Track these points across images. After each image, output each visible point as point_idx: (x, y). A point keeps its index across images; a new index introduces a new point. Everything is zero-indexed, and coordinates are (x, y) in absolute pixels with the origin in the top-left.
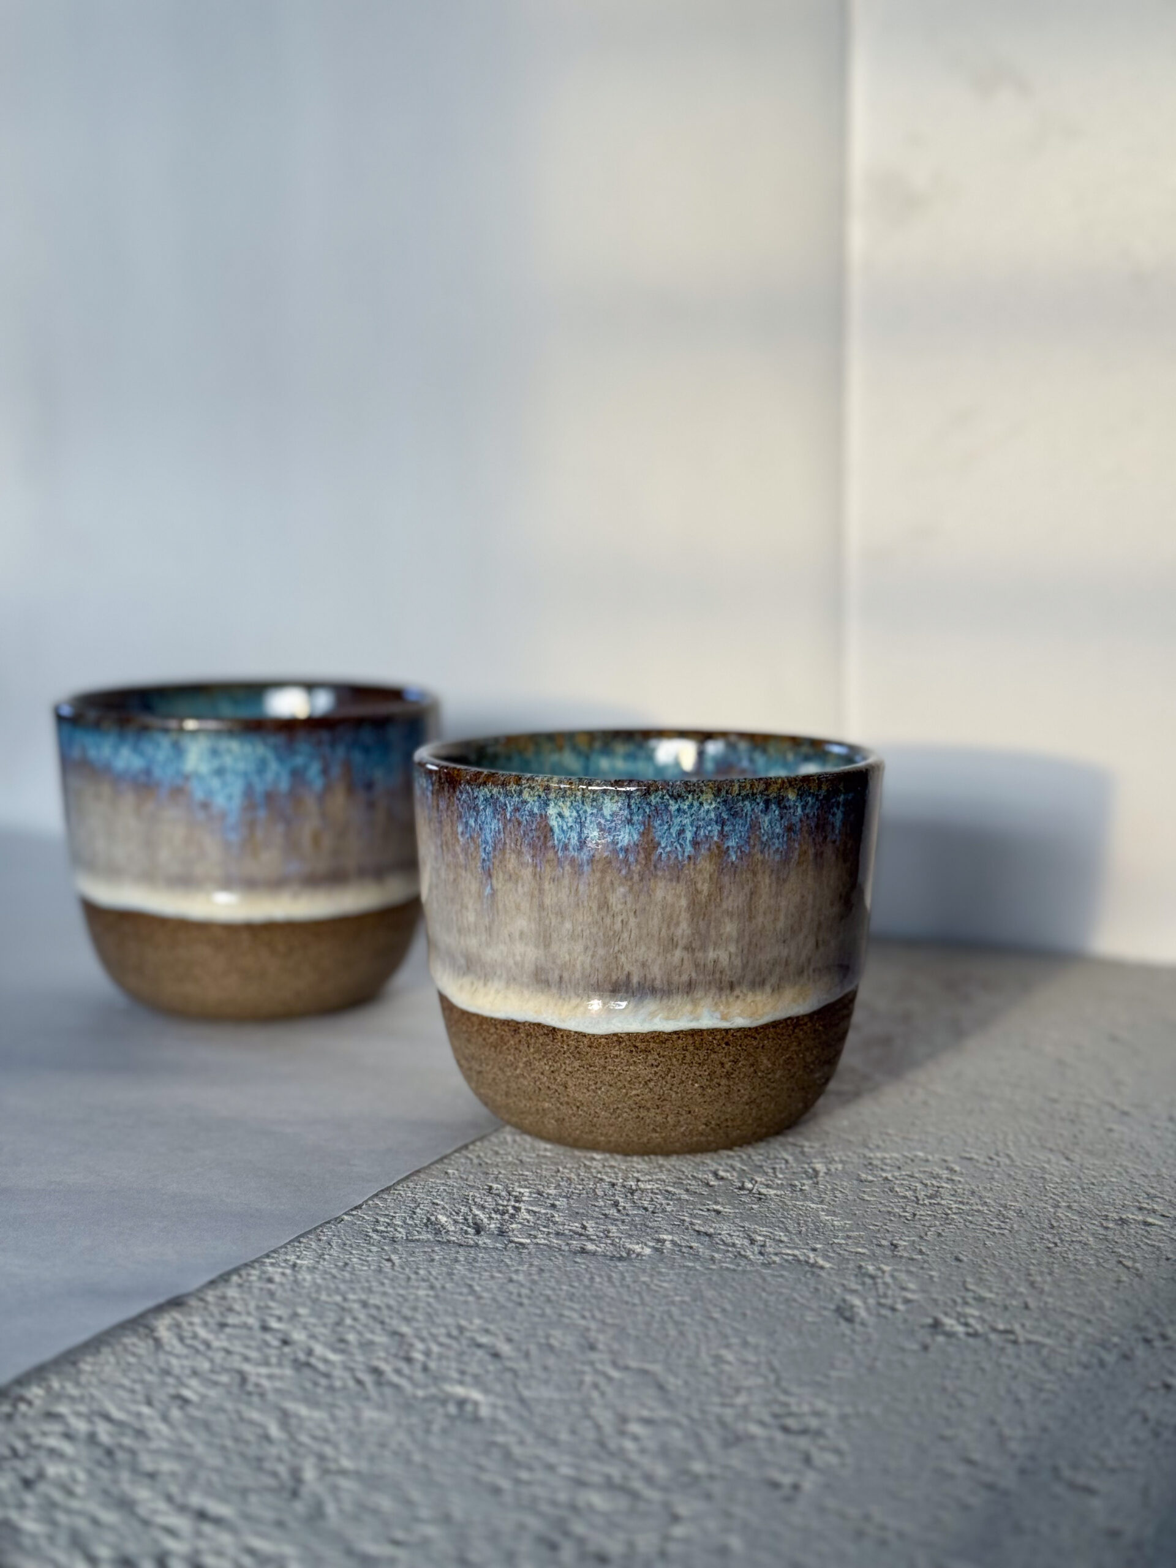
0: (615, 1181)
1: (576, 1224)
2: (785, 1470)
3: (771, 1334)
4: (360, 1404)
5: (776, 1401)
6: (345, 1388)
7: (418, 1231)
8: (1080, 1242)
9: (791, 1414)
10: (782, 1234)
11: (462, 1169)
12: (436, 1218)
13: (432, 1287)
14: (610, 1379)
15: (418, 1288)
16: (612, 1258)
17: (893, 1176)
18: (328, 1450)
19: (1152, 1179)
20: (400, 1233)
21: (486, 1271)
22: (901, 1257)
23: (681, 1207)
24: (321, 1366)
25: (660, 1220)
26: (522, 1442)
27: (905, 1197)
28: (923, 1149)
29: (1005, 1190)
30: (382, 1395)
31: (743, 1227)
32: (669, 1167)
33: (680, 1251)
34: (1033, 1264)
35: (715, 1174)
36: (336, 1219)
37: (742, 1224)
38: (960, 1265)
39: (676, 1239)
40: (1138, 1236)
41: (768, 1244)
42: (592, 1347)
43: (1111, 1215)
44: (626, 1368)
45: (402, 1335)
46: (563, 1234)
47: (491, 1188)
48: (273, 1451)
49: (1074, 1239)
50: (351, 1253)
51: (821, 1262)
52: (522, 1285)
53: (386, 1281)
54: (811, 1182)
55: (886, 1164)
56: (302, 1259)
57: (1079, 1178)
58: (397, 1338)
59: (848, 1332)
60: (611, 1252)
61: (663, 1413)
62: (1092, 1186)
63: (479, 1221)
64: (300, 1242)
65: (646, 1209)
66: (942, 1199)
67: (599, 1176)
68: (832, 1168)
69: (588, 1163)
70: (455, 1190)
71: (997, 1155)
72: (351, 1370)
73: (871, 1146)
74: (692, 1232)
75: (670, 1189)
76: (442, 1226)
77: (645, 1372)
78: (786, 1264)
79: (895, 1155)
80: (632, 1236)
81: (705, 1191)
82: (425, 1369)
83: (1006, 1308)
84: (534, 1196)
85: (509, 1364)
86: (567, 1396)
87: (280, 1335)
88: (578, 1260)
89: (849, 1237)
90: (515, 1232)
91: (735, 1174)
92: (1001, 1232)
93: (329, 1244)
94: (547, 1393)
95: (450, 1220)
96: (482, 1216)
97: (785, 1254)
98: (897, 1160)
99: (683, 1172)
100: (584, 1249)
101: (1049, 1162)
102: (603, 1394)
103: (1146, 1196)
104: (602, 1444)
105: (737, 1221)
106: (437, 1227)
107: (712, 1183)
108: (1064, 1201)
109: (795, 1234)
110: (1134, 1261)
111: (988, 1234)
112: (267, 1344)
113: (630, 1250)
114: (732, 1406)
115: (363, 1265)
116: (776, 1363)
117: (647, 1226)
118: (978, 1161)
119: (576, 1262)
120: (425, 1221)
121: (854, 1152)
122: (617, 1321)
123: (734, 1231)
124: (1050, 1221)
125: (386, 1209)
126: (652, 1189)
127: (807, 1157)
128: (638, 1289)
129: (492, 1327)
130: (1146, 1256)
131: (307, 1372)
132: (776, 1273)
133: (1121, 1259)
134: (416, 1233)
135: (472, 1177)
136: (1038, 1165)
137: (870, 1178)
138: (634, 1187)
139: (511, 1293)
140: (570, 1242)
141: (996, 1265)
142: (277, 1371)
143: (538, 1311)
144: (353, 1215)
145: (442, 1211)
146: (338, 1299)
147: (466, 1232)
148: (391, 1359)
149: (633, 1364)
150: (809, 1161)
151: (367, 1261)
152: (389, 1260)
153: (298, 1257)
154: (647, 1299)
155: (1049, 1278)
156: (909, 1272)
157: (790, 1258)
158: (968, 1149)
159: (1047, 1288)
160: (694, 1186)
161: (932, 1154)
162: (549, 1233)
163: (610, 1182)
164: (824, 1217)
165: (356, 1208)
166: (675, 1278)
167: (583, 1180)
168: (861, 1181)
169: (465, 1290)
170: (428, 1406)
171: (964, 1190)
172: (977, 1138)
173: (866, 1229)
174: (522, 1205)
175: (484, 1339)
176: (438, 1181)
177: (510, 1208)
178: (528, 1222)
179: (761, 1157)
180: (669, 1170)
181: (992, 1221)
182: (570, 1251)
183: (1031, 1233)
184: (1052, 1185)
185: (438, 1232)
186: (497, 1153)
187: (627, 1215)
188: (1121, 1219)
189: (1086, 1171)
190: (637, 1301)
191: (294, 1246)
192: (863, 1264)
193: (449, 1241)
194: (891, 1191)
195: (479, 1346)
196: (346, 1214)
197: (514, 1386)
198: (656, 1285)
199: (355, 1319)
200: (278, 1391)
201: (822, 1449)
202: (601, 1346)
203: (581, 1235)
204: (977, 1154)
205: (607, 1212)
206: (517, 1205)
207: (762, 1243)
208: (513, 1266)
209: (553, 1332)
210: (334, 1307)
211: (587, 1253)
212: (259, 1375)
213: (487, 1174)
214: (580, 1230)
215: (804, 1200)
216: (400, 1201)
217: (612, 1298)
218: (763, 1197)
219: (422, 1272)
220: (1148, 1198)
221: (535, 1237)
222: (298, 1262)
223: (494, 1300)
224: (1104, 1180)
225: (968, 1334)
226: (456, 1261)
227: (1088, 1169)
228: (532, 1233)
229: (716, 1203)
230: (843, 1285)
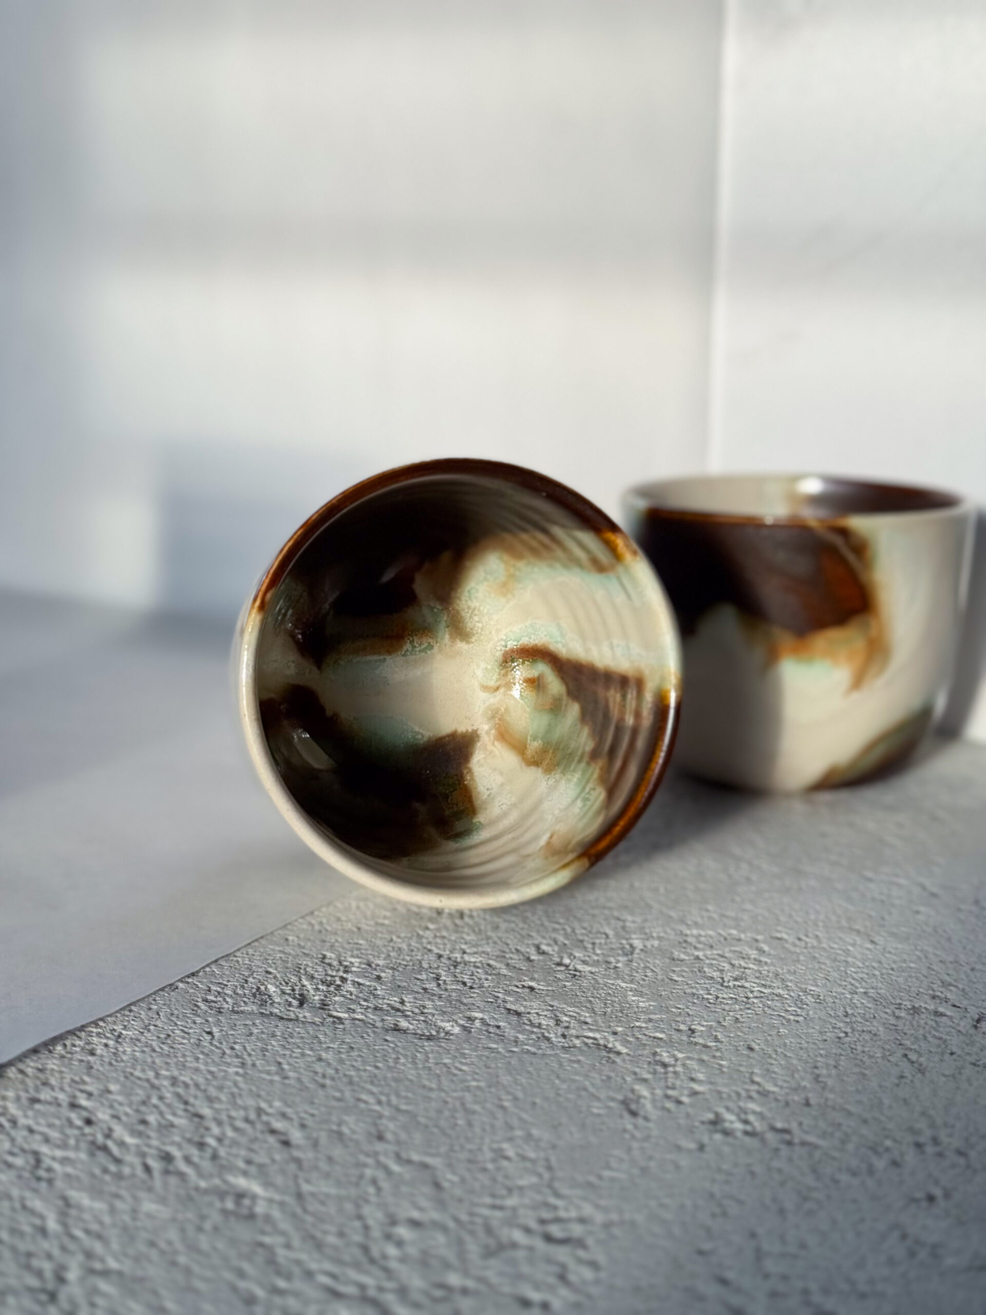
0: (442, 953)
1: (395, 999)
2: (537, 1287)
3: (555, 1127)
4: (142, 1194)
5: (547, 1205)
6: (133, 1175)
7: (244, 1002)
8: (870, 1032)
9: (558, 1220)
10: (587, 1015)
11: (302, 936)
12: (266, 988)
13: (243, 1065)
14: (389, 1172)
15: (229, 1065)
16: (421, 1037)
17: (705, 956)
18: (98, 1247)
19: (949, 965)
20: (227, 1003)
21: (299, 1047)
22: (696, 1044)
23: (498, 983)
24: (115, 1150)
25: (475, 998)
26: (288, 1246)
27: (712, 978)
28: (737, 927)
29: (808, 973)
30: (165, 1184)
31: (552, 1006)
32: (496, 939)
33: (487, 1031)
34: (821, 1055)
35: (538, 947)
36: (171, 985)
37: (552, 1003)
38: (752, 1055)
39: (486, 1017)
40: (927, 1027)
41: (572, 1025)
42: (380, 1138)
43: (904, 1003)
44: (409, 1162)
45: (201, 1117)
46: (381, 1009)
47: (324, 957)
48: (45, 1245)
49: (865, 1029)
50: (176, 1024)
51: (619, 1047)
52: (329, 1064)
53: (201, 1056)
54: (625, 959)
55: (700, 942)
56: (128, 1030)
57: (880, 962)
58: (196, 1120)
59: (630, 1127)
60: (422, 1029)
61: (435, 1215)
62: (891, 972)
63: (305, 992)
64: (131, 1011)
65: (464, 984)
66: (746, 981)
67: (429, 947)
68: (649, 944)
69: (421, 933)
70: (290, 958)
71: (807, 936)
72: (143, 1155)
73: (689, 922)
74: (503, 1011)
75: (492, 962)
76: (270, 996)
77: (425, 1166)
78: (585, 1048)
79: (711, 933)
80: (444, 1013)
81: (524, 966)
82: (215, 1157)
83: (787, 1104)
84: (363, 966)
85: (296, 1153)
86: (343, 1192)
87: (85, 1114)
88: (388, 1038)
89: (650, 1020)
90: (336, 1006)
91: (556, 948)
92: (797, 1018)
93: (158, 1014)
94: (326, 1188)
95: (278, 990)
96: (309, 987)
97: (586, 1037)
98: (711, 937)
99: (507, 944)
100: (397, 1025)
101: (854, 945)
102: (379, 1189)
103: (941, 984)
104: (365, 1249)
105: (548, 999)
106: (264, 997)
107: (533, 957)
108: (862, 987)
109: (600, 1015)
110: (920, 1055)
111: (784, 1022)
112: (70, 1123)
113: (440, 1028)
114: (501, 1208)
115: (184, 1038)
116: (553, 1159)
117: (462, 1003)
118: (786, 941)
119: (386, 1040)
120: (254, 991)
121: (673, 929)
122: (410, 1108)
123: (543, 1011)
124: (845, 1008)
125: (221, 977)
126: (475, 962)
127: (627, 932)
128: (438, 1072)
129: (289, 1111)
130: (931, 1049)
131: (101, 1157)
132: (573, 1058)
133: (907, 1052)
134: (243, 1004)
135: (309, 944)
136: (843, 948)
137: (683, 956)
138: (459, 960)
139: (316, 1073)
140: (386, 1018)
141: (786, 1056)
142: (71, 1154)
143: (337, 1094)
144: (188, 983)
145: (273, 981)
146: (151, 1074)
147: (290, 1005)
148: (185, 1145)
149: (415, 1157)
150: (628, 936)
151: (188, 1034)
152: (209, 1033)
153: (125, 1028)
154: (445, 1083)
155: (834, 1072)
156: (702, 1061)
157: (590, 1041)
158: (779, 928)
159: (830, 1082)
160: (515, 960)
161: (744, 932)
162: (368, 1007)
163: (437, 954)
164: (632, 998)
165: (193, 974)
166: (475, 1060)
167: (412, 951)
168: (674, 959)
169: (273, 1068)
170: (207, 1199)
171: (768, 971)
172: (790, 916)
173: (668, 1011)
174: (349, 976)
175: (278, 1125)
176: (277, 948)
177: (337, 979)
178: (351, 994)
179: (584, 931)
180: (495, 943)
181: (790, 1006)
182: (383, 1028)
183: (824, 1021)
184: (853, 969)
185: (263, 1003)
186: (339, 919)
187: (446, 990)
188: (914, 1007)
189: (888, 955)
190: (434, 1086)
191: (124, 1015)
192: (658, 1050)
193: (271, 1014)
194: (700, 971)
195: (273, 1132)
196: (181, 980)
197: (296, 1177)
198: (456, 1068)
199: (161, 1098)
200: (67, 1176)
201: (580, 1261)
202: (389, 1136)
203: (398, 1010)
204: (788, 934)
205: (427, 986)
206: (345, 975)
207: (567, 1024)
208: (326, 1043)
209: (346, 1118)
210: (146, 1085)
211: (399, 1030)
212: (54, 1158)
213: (324, 941)
214: (398, 1005)
215: (615, 979)
216: (236, 969)
217: (411, 1081)
218: (578, 973)
219: (237, 1047)
220: (942, 987)
221: (354, 1011)
222: (124, 1032)
223: (299, 1080)
224: (904, 965)
225: (746, 1133)
226: (274, 1036)
227: (890, 953)
228: (352, 1007)
229: (532, 979)
230: (635, 1073)
